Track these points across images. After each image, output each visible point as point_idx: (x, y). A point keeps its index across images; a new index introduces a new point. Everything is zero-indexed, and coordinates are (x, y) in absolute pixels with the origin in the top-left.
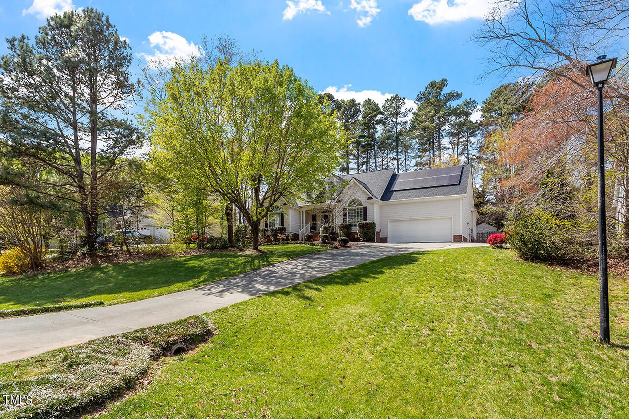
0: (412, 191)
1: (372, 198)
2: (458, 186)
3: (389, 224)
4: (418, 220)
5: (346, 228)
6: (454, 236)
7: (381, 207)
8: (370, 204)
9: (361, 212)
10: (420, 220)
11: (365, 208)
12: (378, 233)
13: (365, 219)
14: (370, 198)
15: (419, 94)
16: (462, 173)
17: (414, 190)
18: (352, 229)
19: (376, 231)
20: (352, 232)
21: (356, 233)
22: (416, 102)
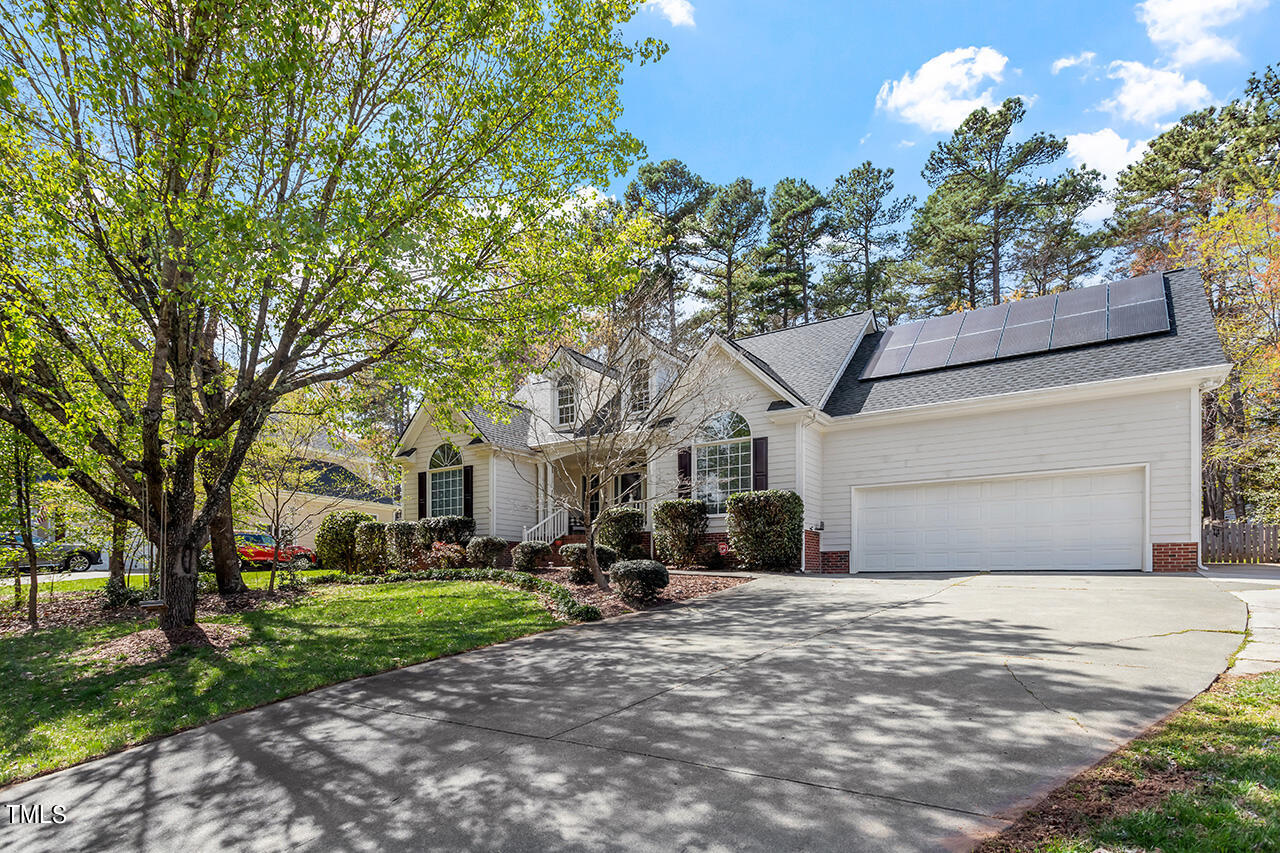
0: (953, 374)
1: (788, 405)
2: (1170, 341)
3: (857, 501)
4: (982, 483)
5: (689, 516)
6: (1157, 548)
7: (825, 439)
8: (781, 426)
9: (746, 459)
10: (991, 482)
11: (761, 445)
12: (814, 536)
13: (761, 482)
14: (780, 405)
15: (937, 149)
16: (1169, 296)
17: (963, 372)
18: (711, 524)
19: (806, 527)
20: (709, 531)
21: (723, 537)
22: (927, 173)
